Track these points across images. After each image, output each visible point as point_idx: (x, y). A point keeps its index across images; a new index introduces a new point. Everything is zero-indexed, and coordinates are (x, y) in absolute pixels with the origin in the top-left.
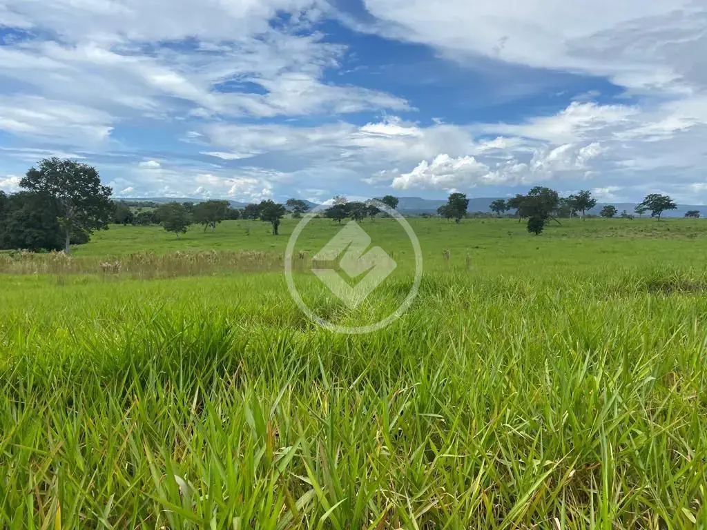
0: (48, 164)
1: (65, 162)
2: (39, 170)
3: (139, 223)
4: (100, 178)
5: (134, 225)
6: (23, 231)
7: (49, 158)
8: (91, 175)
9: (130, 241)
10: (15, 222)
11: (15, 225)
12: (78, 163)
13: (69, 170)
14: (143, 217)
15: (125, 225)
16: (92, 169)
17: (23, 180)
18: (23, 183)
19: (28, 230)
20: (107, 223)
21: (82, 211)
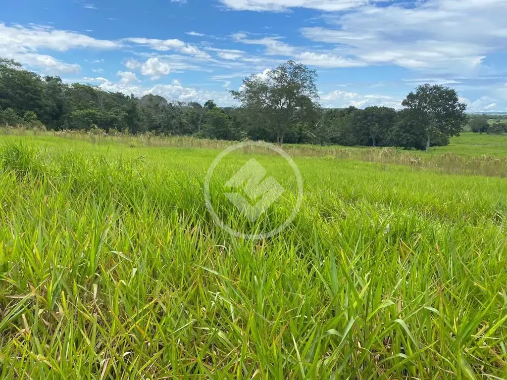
0: (422, 89)
1: (434, 87)
2: (415, 93)
3: (493, 132)
4: (458, 97)
5: (488, 133)
6: (402, 135)
7: (422, 84)
8: (451, 96)
9: (481, 146)
10: (398, 129)
11: (397, 131)
12: (442, 86)
13: (435, 92)
14: (497, 127)
15: (481, 134)
16: (453, 91)
17: (404, 100)
18: (404, 103)
19: (405, 135)
20: (459, 132)
21: (441, 122)
